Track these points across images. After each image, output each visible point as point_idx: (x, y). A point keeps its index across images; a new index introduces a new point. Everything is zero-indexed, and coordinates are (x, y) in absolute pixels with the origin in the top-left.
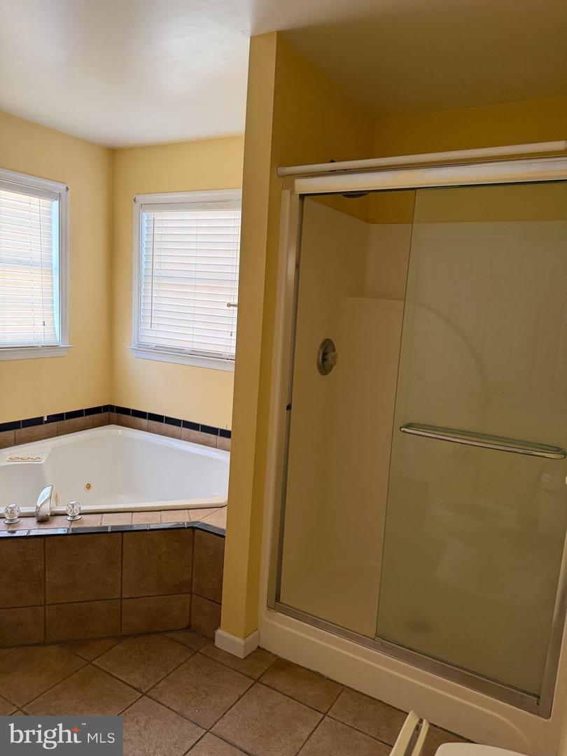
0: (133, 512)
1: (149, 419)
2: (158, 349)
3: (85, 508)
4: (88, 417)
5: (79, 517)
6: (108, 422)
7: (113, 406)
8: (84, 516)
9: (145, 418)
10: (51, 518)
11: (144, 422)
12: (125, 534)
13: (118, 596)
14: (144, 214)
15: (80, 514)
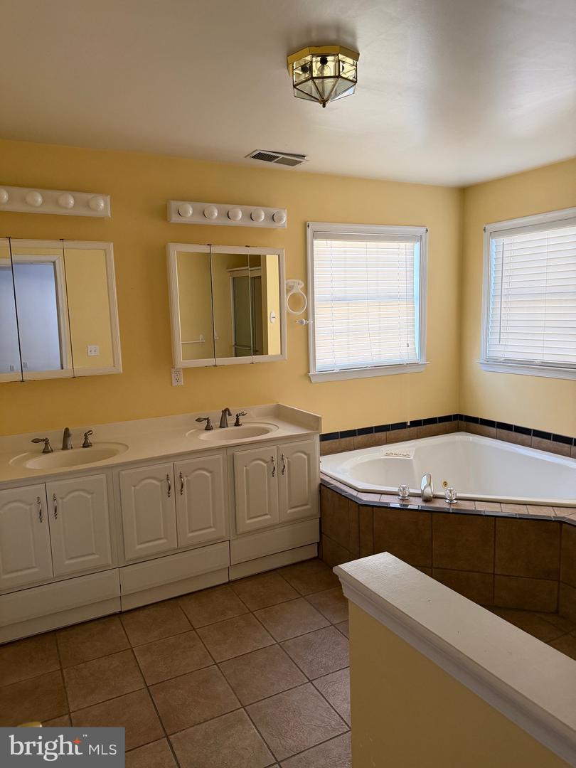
0: (501, 503)
1: (498, 427)
2: (507, 363)
3: (459, 495)
4: (441, 424)
5: (455, 501)
6: (457, 430)
7: (462, 415)
8: (459, 502)
9: (494, 427)
10: (433, 499)
11: (493, 430)
12: (497, 519)
13: (491, 571)
14: (493, 240)
15: (456, 499)
